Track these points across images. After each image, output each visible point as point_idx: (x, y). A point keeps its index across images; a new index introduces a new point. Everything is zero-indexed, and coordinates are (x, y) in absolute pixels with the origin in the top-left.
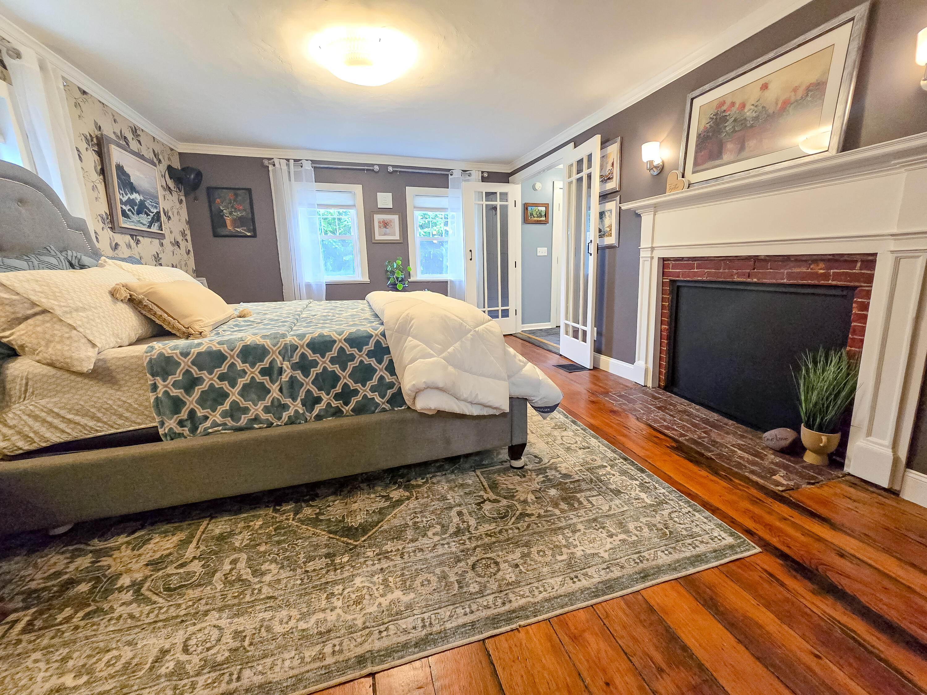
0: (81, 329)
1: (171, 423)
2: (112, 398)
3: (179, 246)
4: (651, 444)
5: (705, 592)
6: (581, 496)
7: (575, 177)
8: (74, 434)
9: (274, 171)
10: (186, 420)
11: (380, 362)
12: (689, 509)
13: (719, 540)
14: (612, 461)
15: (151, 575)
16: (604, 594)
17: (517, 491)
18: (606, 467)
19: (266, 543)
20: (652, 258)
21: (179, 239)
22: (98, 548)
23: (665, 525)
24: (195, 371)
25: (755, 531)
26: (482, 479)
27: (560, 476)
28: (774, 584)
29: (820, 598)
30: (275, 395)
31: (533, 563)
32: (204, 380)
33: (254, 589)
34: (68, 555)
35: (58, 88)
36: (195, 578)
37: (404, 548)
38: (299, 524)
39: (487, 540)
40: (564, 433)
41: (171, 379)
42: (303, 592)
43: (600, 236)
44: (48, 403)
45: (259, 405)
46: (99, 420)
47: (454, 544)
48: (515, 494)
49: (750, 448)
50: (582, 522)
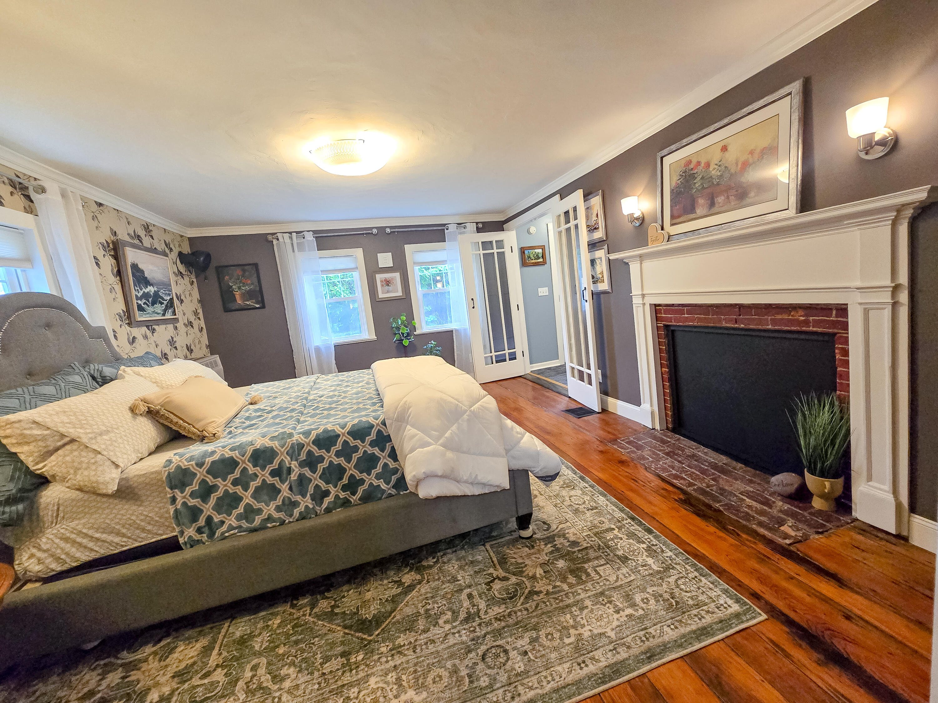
0: (105, 453)
1: (191, 532)
2: (136, 513)
3: (192, 326)
4: (659, 498)
5: (710, 670)
6: (589, 567)
7: (564, 227)
8: (102, 551)
9: (278, 245)
10: (204, 527)
11: (382, 450)
12: (696, 574)
13: (725, 608)
14: (619, 521)
15: (178, 688)
16: (611, 679)
17: (526, 566)
18: (614, 529)
19: (285, 645)
20: (644, 304)
21: (192, 318)
22: (127, 661)
23: (671, 594)
24: (210, 480)
25: (761, 594)
26: (492, 554)
27: (569, 543)
28: (778, 655)
29: (826, 669)
30: (285, 494)
31: (541, 649)
32: (219, 487)
33: (274, 698)
34: (100, 671)
35: (77, 209)
36: (219, 689)
37: (416, 640)
38: (315, 620)
39: (496, 625)
40: (573, 493)
41: (188, 490)
42: (320, 698)
43: (594, 283)
44: (77, 526)
45: (271, 505)
46: (124, 535)
47: (464, 632)
48: (524, 569)
49: (758, 494)
50: (589, 597)
